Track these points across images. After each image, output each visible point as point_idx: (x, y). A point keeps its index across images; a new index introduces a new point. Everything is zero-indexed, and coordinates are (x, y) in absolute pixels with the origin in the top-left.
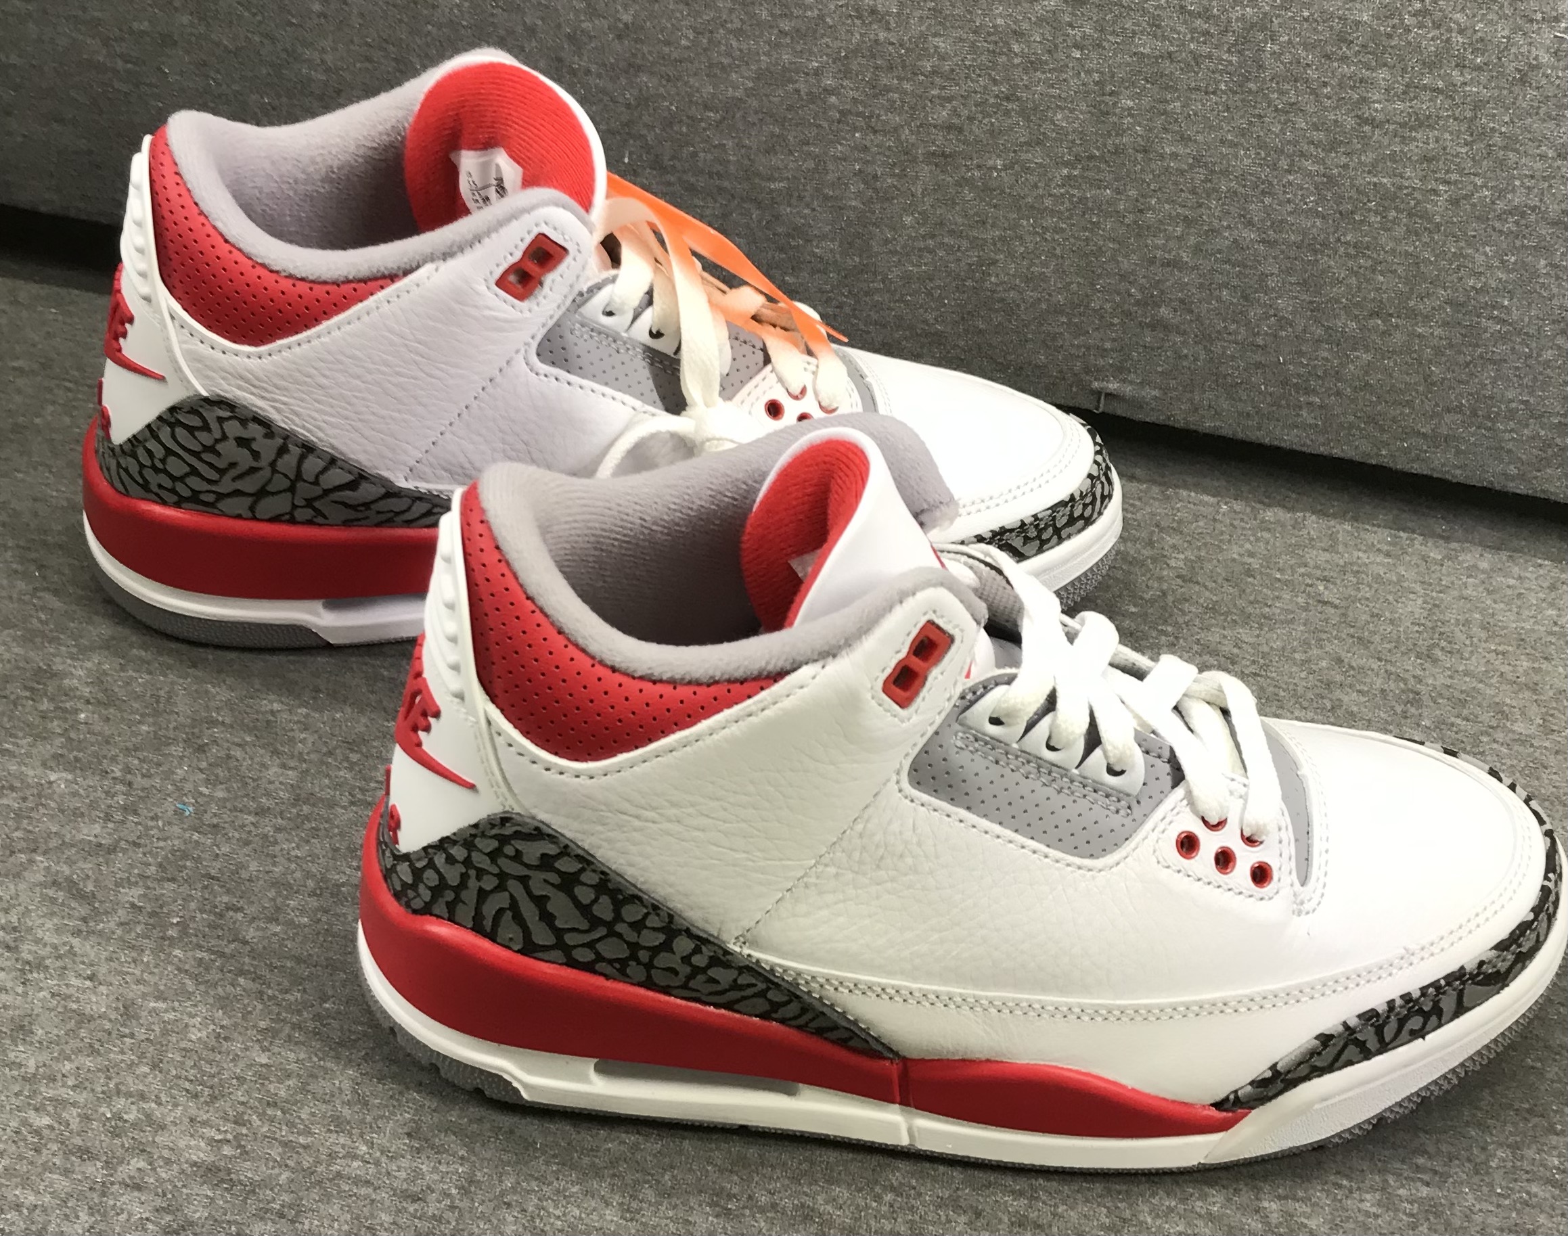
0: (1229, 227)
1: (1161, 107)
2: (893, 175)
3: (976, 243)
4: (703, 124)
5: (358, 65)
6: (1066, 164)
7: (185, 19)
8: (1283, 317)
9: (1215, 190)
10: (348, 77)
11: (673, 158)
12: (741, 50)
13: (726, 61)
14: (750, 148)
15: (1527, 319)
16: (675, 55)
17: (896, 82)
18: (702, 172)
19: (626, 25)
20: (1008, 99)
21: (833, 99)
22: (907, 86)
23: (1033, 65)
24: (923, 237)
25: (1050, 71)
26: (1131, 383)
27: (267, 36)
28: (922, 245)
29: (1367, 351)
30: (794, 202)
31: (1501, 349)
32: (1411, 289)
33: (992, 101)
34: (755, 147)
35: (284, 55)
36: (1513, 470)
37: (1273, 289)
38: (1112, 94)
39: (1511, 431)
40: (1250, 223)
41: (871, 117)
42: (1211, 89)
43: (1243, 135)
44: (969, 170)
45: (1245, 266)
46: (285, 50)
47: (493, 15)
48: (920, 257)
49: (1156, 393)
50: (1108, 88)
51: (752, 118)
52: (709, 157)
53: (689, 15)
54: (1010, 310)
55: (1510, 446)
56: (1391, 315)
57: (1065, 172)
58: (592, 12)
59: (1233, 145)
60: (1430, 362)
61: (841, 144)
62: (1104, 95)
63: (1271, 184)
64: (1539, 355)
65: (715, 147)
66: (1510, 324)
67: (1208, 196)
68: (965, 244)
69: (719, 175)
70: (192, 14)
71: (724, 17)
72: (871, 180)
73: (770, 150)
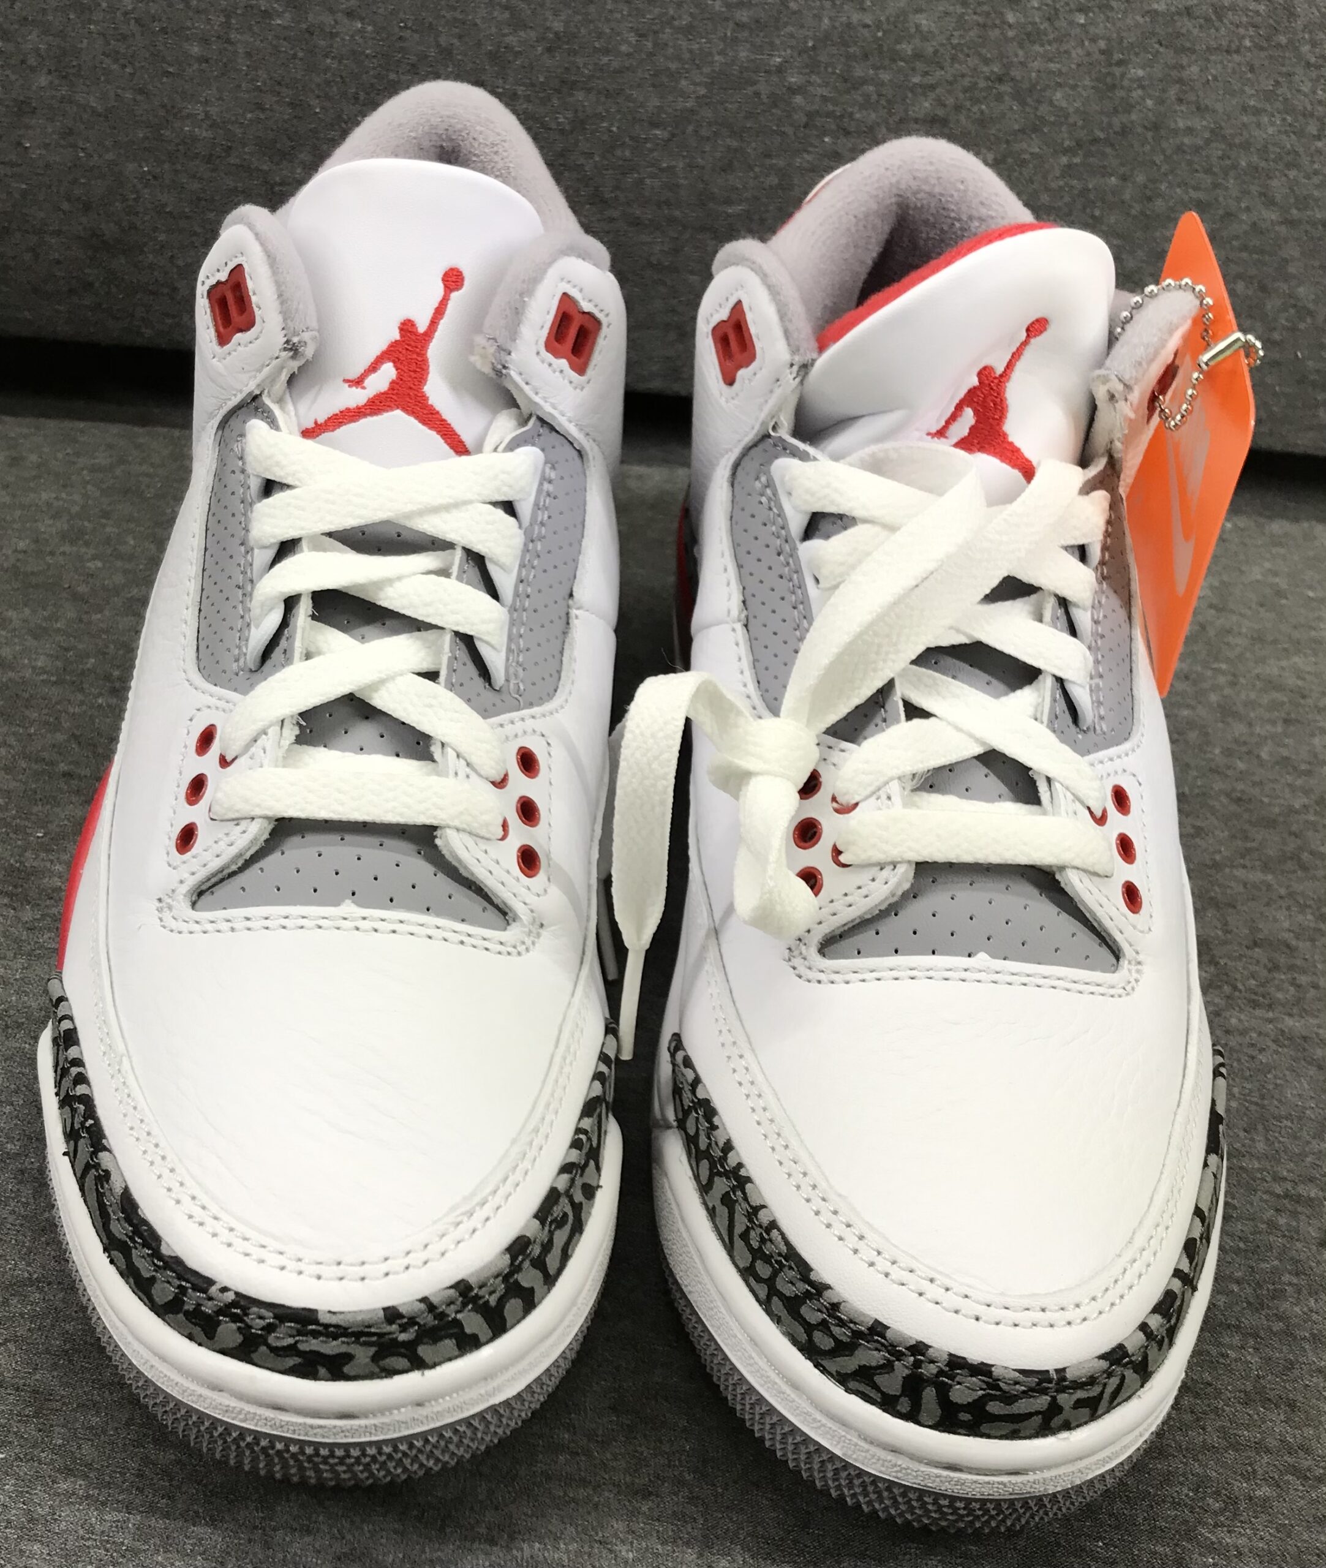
0: (1247, 209)
1: (1174, 73)
4: (649, 145)
5: (249, 116)
6: (1066, 151)
7: (43, 80)
9: (1234, 167)
10: (238, 131)
11: (617, 188)
12: (691, 51)
13: (673, 66)
14: (703, 168)
16: (615, 64)
17: (871, 72)
18: (647, 202)
19: (556, 34)
20: (1000, 80)
21: (798, 99)
22: (885, 76)
23: (1031, 36)
25: (1050, 43)
27: (141, 91)
33: (982, 84)
34: (709, 167)
35: (162, 113)
37: (1294, 276)
38: (1120, 63)
40: (1270, 202)
41: (842, 116)
42: (1233, 47)
43: (1267, 100)
45: (1264, 253)
46: (164, 106)
47: (401, 38)
50: (1118, 56)
51: (704, 132)
52: (657, 183)
53: (630, 15)
57: (1064, 160)
58: (518, 23)
59: (1257, 112)
61: (808, 152)
62: (1110, 65)
63: (1297, 153)
65: (662, 170)
67: (1226, 174)
69: (667, 203)
70: (50, 72)
71: (671, 12)
73: (727, 168)
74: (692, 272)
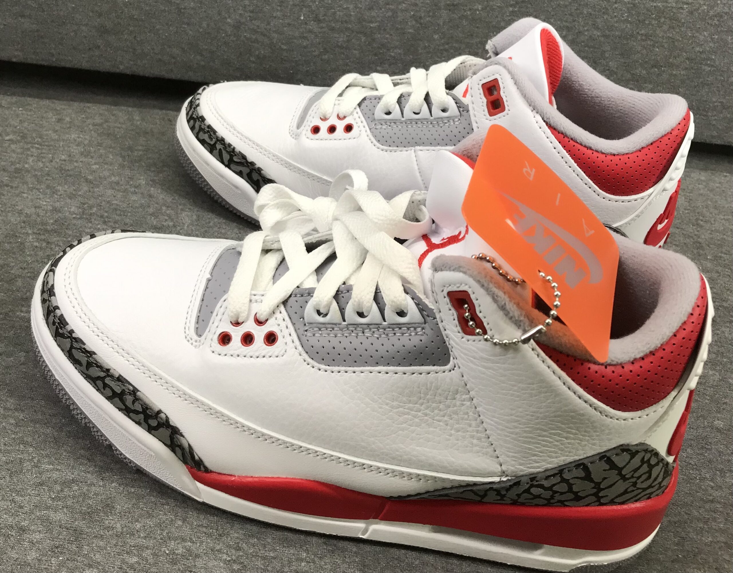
0: (587, 30)
2: (429, 16)
6: (511, 6)
8: (612, 70)
9: (582, 13)
11: (325, 15)
14: (361, 8)
15: (722, 64)
18: (337, 21)
24: (443, 44)
28: (442, 48)
29: (650, 82)
30: (382, 32)
31: (711, 79)
32: (671, 54)
34: (363, 8)
36: (715, 133)
37: (607, 58)
39: (715, 115)
40: (597, 28)
44: (465, 11)
45: (595, 48)
48: (442, 54)
52: (341, 14)
55: (714, 122)
56: (662, 66)
57: (511, 9)
60: (679, 87)
63: (607, 9)
64: (728, 80)
65: (344, 9)
66: (715, 67)
67: (578, 16)
69: (346, 22)
72: (417, 19)
73: (371, 9)
74: (355, 49)
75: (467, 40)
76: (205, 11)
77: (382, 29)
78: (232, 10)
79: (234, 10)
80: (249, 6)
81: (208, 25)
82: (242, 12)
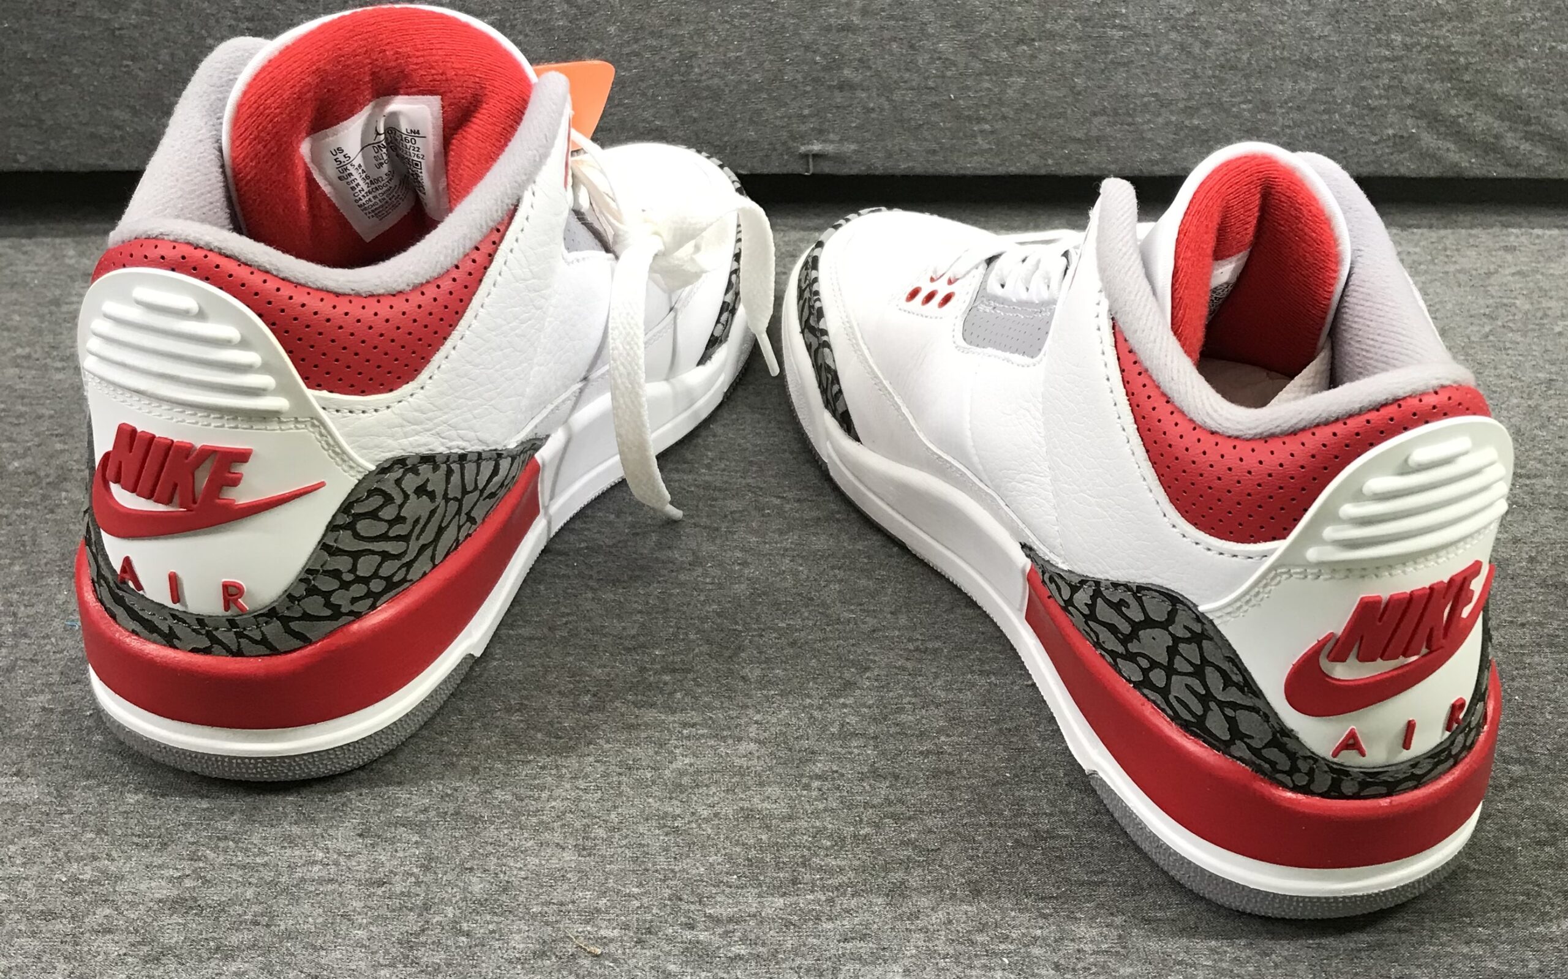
3: (676, 40)
8: (947, 59)
15: (1142, 22)
24: (628, 42)
26: (832, 142)
28: (626, 50)
29: (1020, 74)
31: (1127, 52)
32: (1046, 14)
36: (1156, 156)
37: (933, 35)
39: (1149, 121)
45: (906, 19)
48: (630, 61)
49: (853, 147)
54: (716, 95)
55: (1149, 135)
56: (1033, 40)
60: (1073, 74)
64: (1158, 52)
66: (1131, 29)
68: (666, 43)
75: (672, 31)
76: (161, 30)
77: (508, 24)
78: (212, 22)
79: (217, 21)
80: (243, 8)
81: (172, 55)
82: (233, 22)
